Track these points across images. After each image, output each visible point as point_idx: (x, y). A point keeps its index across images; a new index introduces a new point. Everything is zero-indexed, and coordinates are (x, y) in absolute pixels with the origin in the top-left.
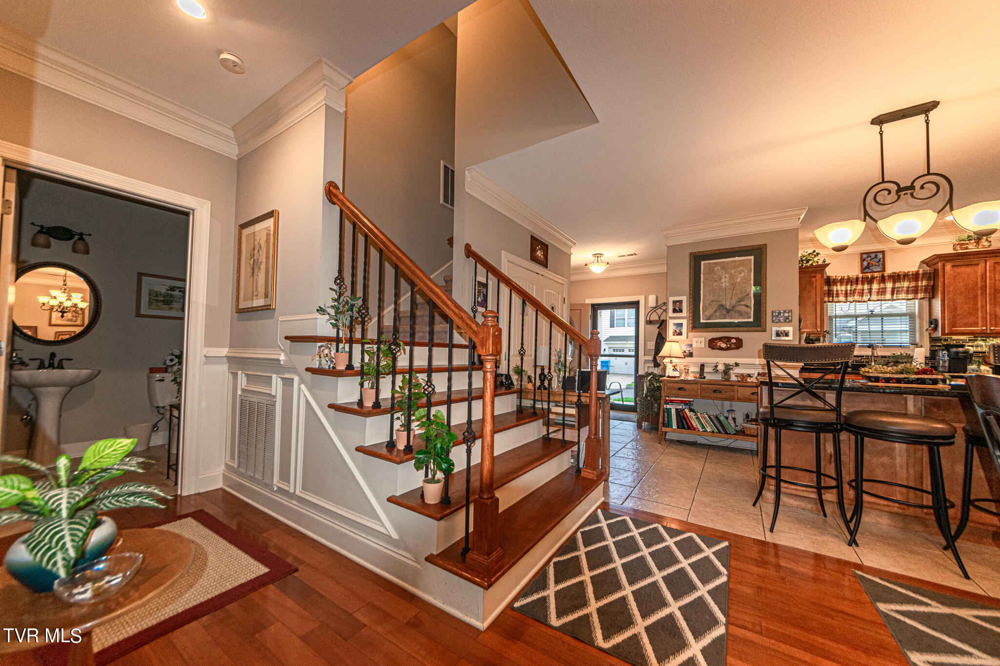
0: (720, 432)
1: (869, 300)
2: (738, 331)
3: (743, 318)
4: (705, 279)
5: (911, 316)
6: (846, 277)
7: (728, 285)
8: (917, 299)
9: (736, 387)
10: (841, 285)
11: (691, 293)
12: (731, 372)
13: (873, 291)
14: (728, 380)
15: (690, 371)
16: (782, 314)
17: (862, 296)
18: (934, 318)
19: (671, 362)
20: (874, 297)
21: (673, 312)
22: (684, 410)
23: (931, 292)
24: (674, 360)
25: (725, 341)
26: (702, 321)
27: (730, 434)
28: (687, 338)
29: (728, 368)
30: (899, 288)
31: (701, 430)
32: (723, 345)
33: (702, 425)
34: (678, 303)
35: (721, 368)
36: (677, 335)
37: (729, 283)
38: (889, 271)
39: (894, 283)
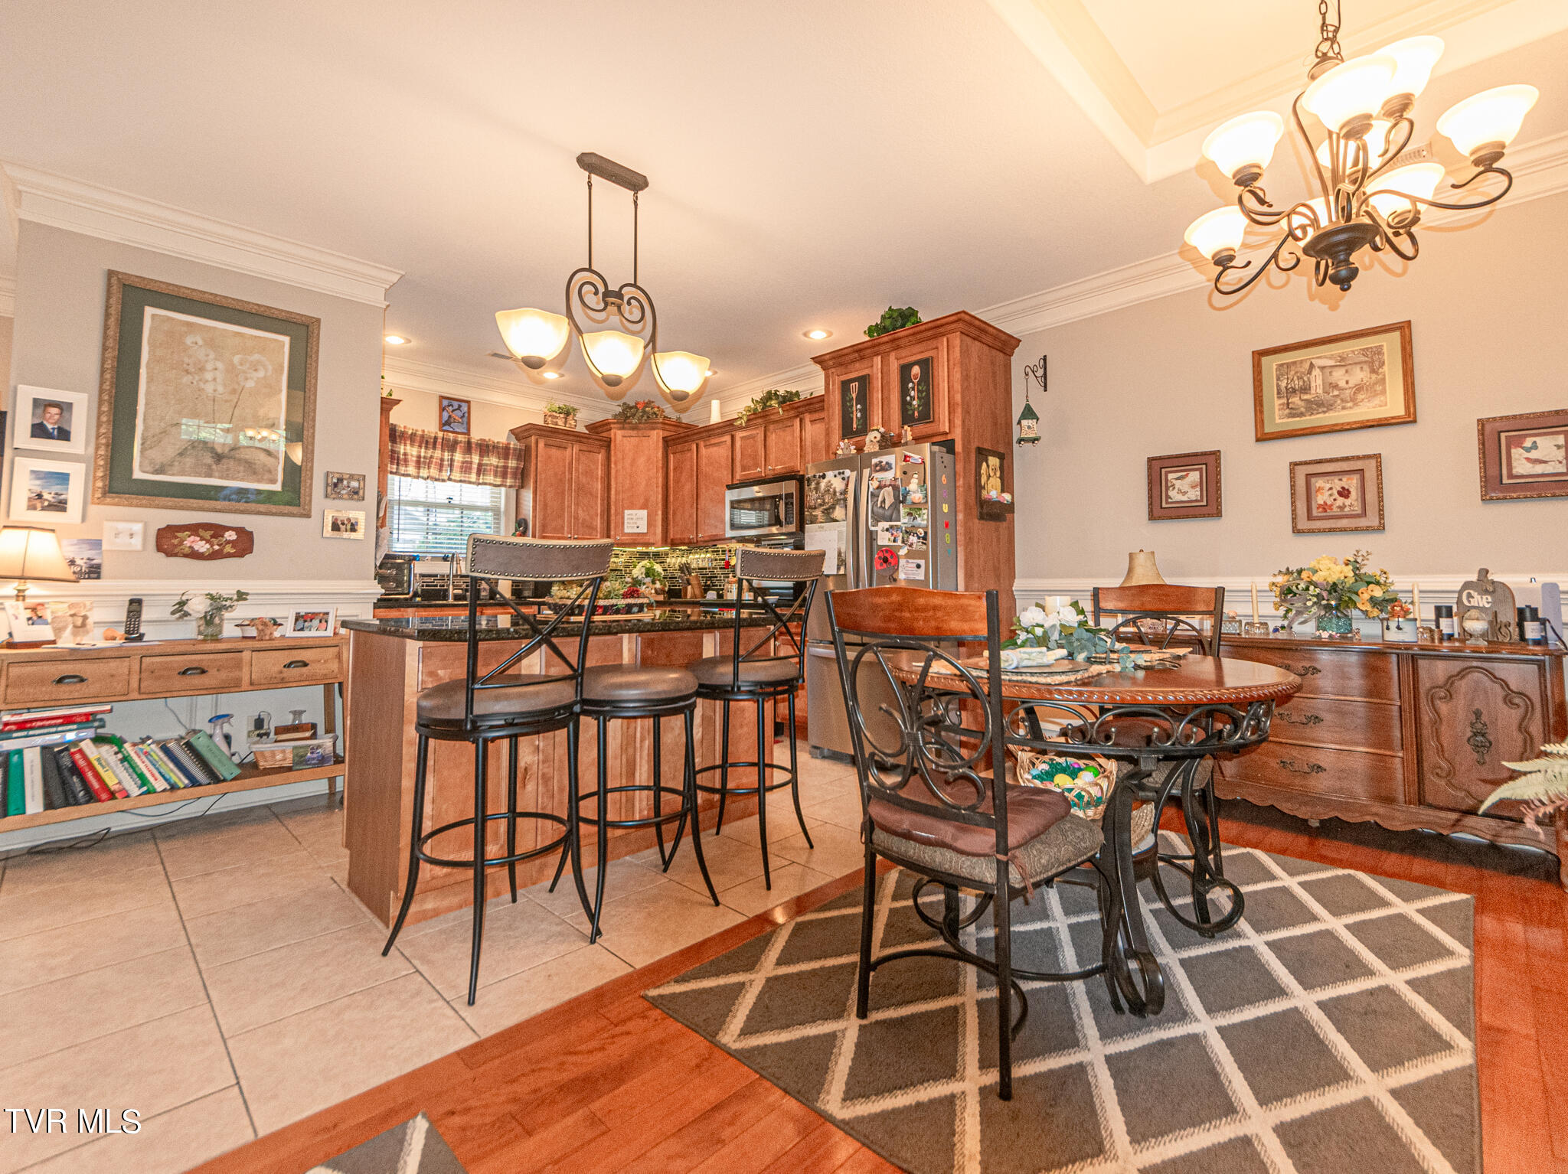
0: (194, 783)
1: (450, 479)
2: (242, 512)
3: (259, 481)
4: (154, 360)
5: (496, 511)
6: (420, 433)
7: (220, 389)
8: (505, 486)
9: (246, 655)
10: (412, 445)
11: (107, 386)
12: (227, 615)
13: (455, 464)
14: (215, 639)
15: (90, 621)
16: (345, 482)
17: (441, 470)
18: (521, 517)
19: (20, 596)
20: (456, 475)
21: (33, 435)
22: (75, 743)
23: (522, 477)
24: (33, 589)
25: (207, 534)
26: (137, 474)
27: (225, 780)
28: (84, 519)
29: (218, 605)
30: (487, 465)
31: (135, 791)
32: (202, 547)
33: (141, 776)
34: (54, 411)
35: (199, 606)
36: (43, 509)
37: (225, 386)
38: (476, 435)
39: (481, 456)
